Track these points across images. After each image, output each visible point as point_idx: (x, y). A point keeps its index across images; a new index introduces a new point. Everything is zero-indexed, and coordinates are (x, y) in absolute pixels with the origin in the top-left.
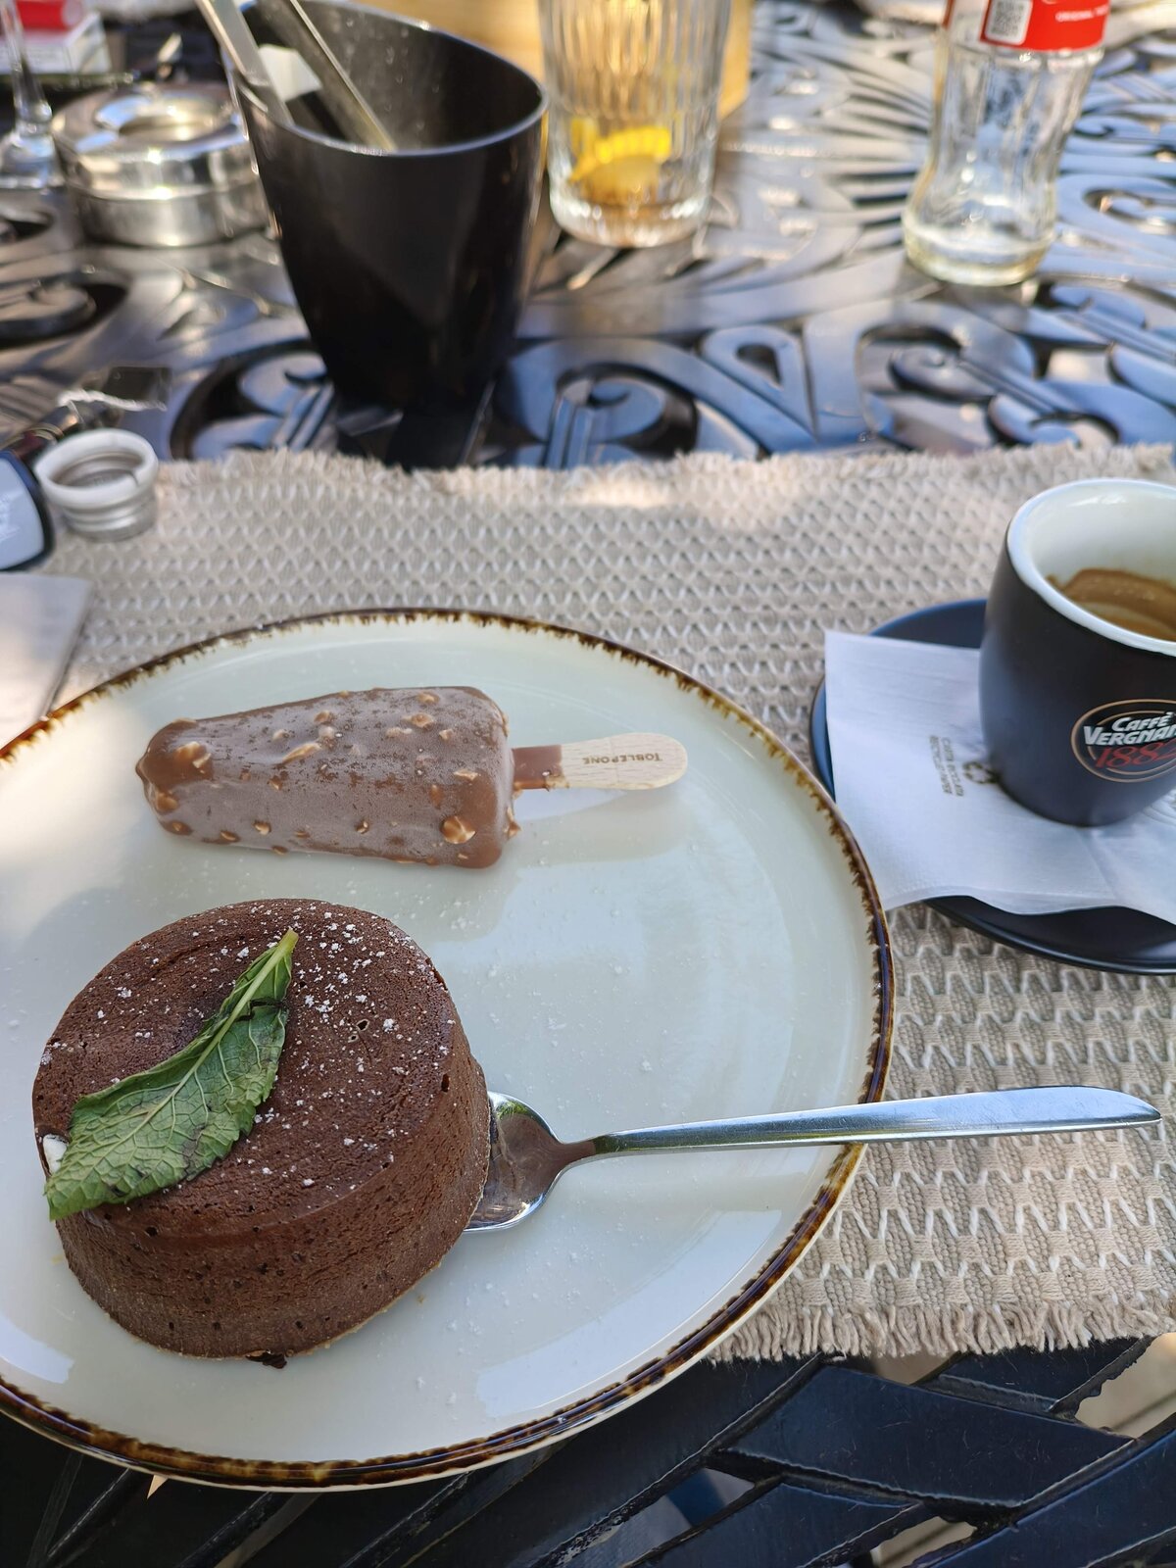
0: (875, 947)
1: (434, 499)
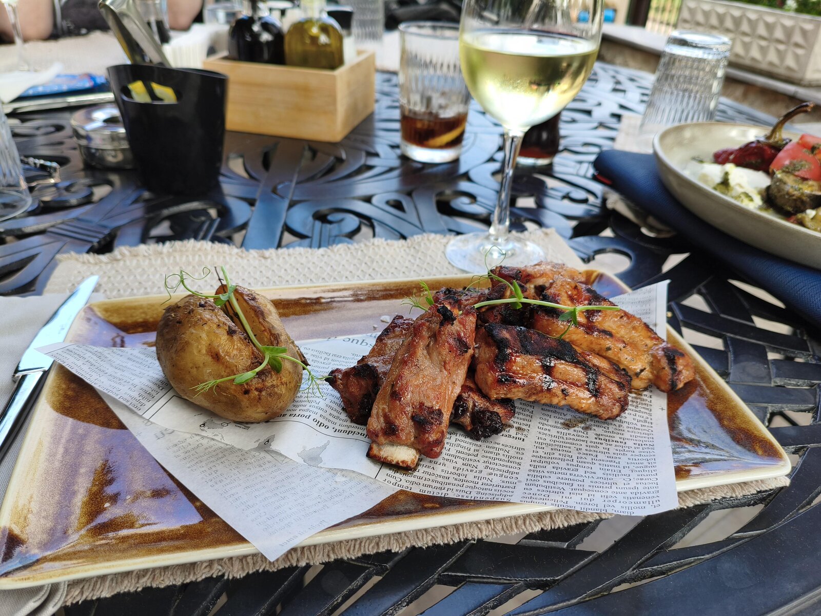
1: (260, 260)
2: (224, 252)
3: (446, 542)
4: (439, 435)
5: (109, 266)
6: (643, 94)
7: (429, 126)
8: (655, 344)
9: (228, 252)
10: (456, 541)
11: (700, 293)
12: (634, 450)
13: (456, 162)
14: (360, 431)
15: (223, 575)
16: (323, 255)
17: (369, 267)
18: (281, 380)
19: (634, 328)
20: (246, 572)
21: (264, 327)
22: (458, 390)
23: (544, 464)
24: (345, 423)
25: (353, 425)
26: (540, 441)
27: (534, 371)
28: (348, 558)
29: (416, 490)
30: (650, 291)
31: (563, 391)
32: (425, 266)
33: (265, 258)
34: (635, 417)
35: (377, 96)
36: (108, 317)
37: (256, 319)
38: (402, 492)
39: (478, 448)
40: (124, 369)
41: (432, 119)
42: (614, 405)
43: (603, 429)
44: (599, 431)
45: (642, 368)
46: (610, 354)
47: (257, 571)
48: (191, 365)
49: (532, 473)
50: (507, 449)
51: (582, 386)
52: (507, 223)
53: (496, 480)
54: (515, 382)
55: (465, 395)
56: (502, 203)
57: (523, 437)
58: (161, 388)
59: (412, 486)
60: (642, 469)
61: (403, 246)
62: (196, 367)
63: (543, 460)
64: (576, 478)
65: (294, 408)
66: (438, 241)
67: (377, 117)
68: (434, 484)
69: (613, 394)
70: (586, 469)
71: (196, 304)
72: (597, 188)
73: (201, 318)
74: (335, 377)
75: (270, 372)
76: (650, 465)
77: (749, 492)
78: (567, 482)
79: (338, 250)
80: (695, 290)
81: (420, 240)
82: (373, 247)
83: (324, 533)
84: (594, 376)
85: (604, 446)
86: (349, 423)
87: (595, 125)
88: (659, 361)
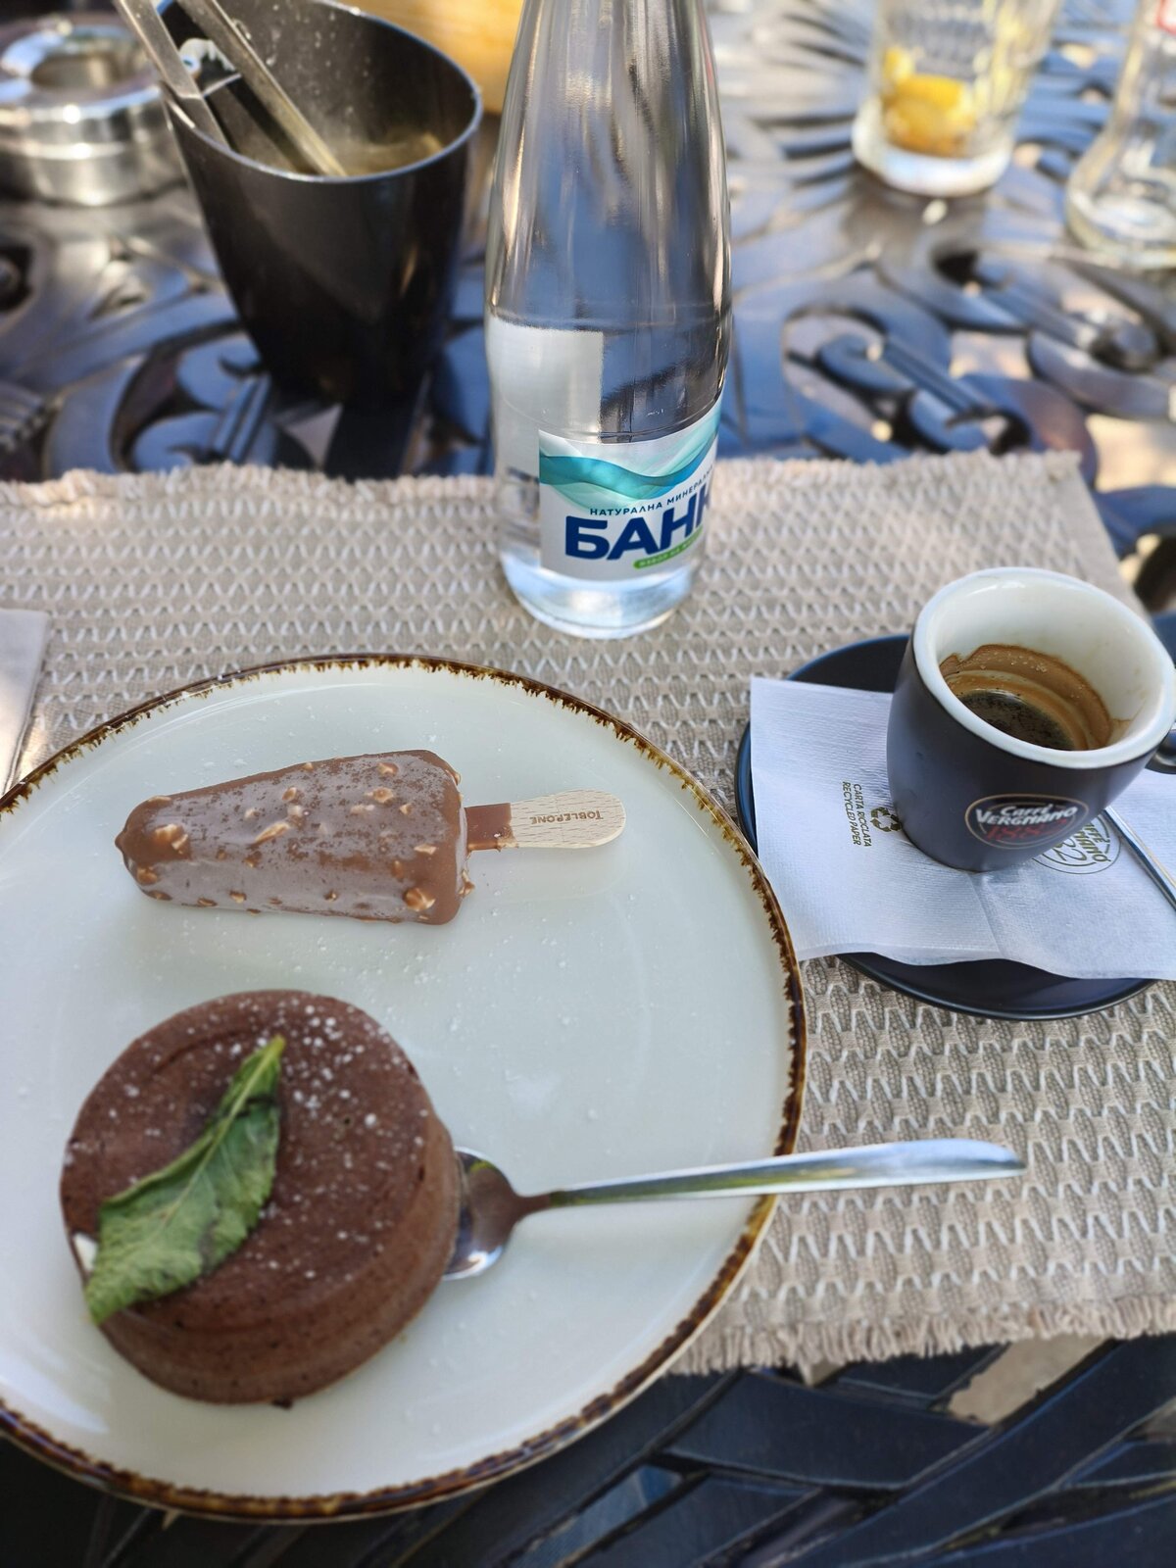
0: (790, 1003)
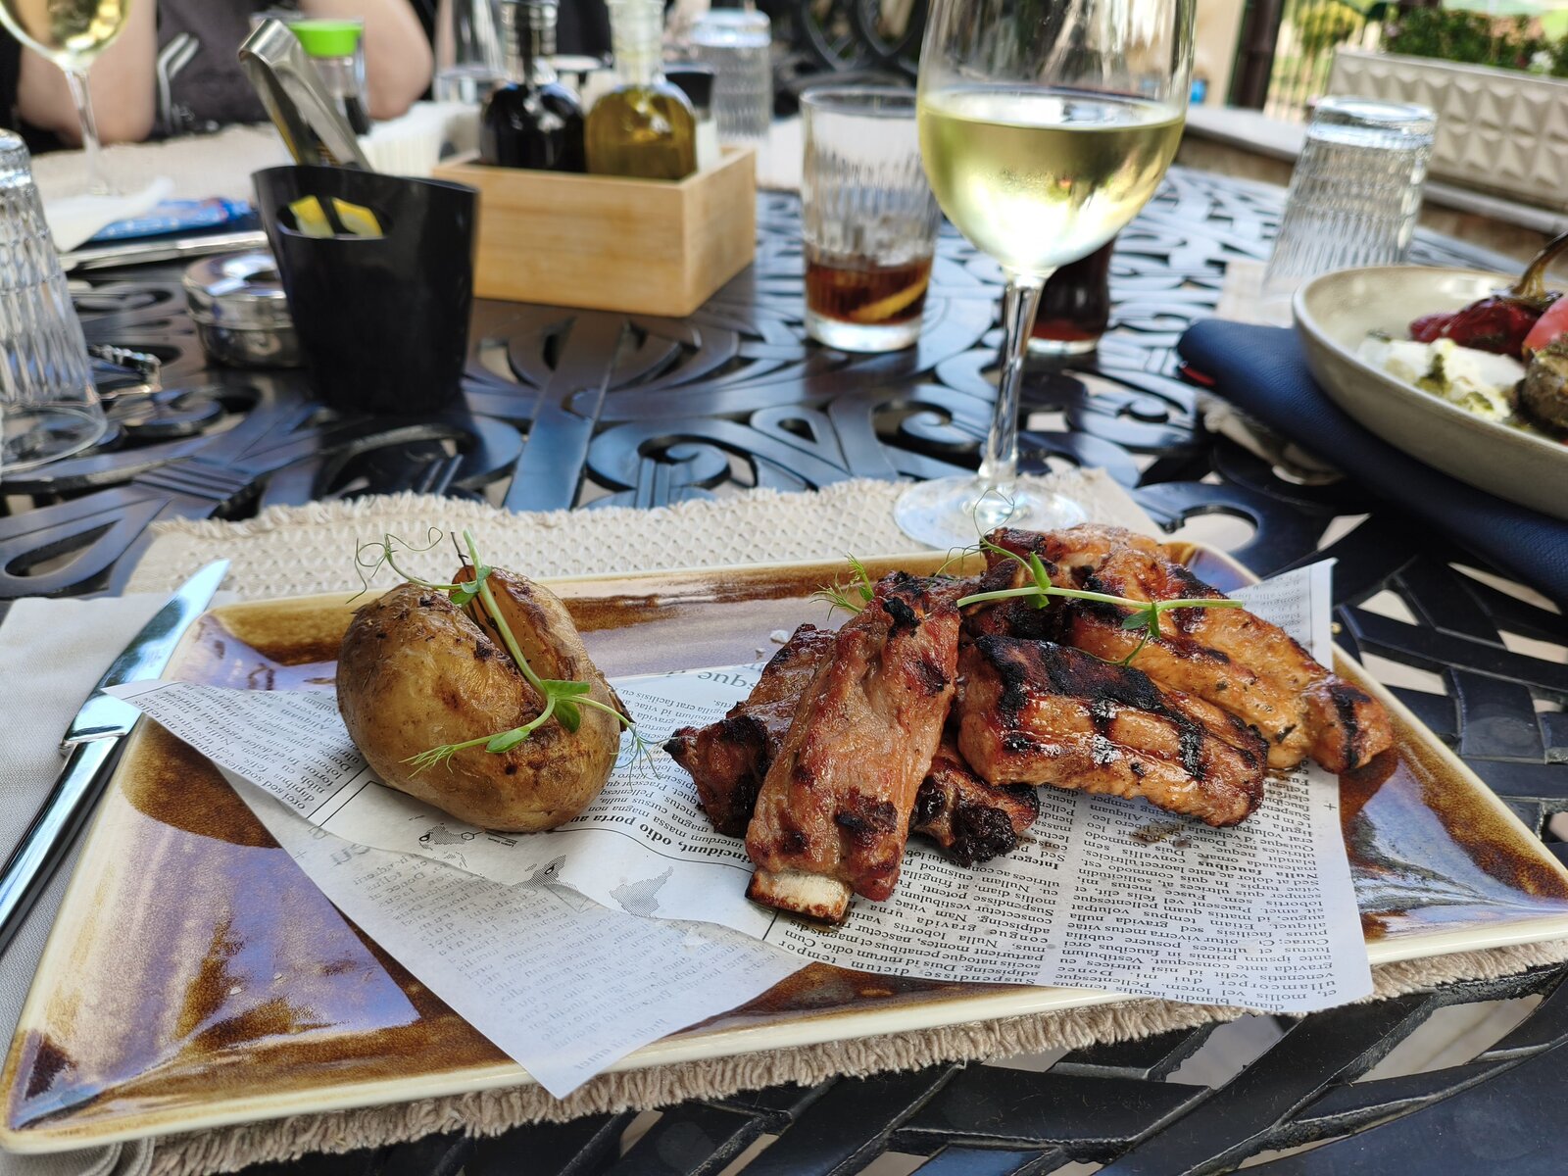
1: (537, 531)
2: (470, 516)
3: (906, 1066)
4: (889, 854)
5: (250, 543)
6: (1267, 225)
7: (859, 281)
8: (1312, 679)
9: (477, 515)
10: (926, 1065)
11: (1393, 588)
12: (1278, 885)
13: (911, 349)
14: (733, 850)
15: (462, 1130)
16: (658, 521)
17: (747, 542)
18: (577, 746)
19: (1270, 647)
20: (508, 1123)
21: (546, 645)
22: (925, 766)
23: (1099, 914)
24: (703, 834)
25: (718, 837)
26: (1089, 868)
27: (1075, 729)
28: (710, 1098)
29: (844, 962)
30: (1297, 581)
31: (1133, 767)
32: (855, 538)
33: (548, 527)
34: (1276, 822)
35: (760, 233)
36: (246, 635)
37: (529, 628)
38: (816, 967)
39: (966, 882)
40: (274, 730)
41: (865, 268)
42: (1237, 796)
43: (1214, 844)
44: (1207, 848)
45: (1290, 725)
46: (1224, 696)
47: (530, 1122)
48: (403, 718)
49: (1075, 930)
50: (1025, 884)
51: (1171, 758)
52: (1014, 456)
53: (1004, 944)
54: (1038, 749)
55: (939, 776)
56: (1003, 421)
57: (1055, 861)
58: (344, 767)
59: (836, 956)
60: (1295, 922)
61: (811, 502)
62: (413, 722)
63: (1096, 905)
64: (1164, 940)
65: (604, 805)
66: (880, 493)
67: (759, 271)
68: (880, 952)
69: (1233, 774)
70: (1182, 923)
71: (415, 600)
72: (1186, 394)
73: (424, 627)
74: (683, 741)
75: (556, 731)
76: (1312, 914)
77: (1512, 968)
78: (1146, 947)
79: (687, 512)
80: (1384, 584)
81: (844, 491)
82: (755, 504)
83: (664, 1044)
84: (1194, 738)
85: (1217, 877)
86: (710, 834)
87: (1178, 280)
88: (1322, 711)
